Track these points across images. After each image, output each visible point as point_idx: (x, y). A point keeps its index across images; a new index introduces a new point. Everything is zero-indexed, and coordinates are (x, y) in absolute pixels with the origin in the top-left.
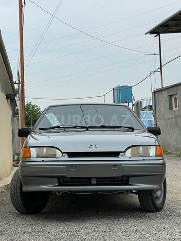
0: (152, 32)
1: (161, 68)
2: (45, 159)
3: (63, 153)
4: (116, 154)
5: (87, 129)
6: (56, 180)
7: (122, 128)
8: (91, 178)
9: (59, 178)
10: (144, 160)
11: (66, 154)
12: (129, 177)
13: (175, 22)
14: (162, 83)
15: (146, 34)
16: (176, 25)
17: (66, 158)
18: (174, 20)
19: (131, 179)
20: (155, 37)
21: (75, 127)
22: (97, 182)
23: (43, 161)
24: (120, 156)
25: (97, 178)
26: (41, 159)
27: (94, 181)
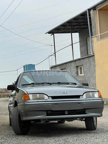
0: (49, 33)
1: (55, 53)
2: (39, 101)
3: (49, 97)
4: (78, 97)
5: (51, 84)
6: (45, 112)
7: (70, 83)
8: (65, 111)
9: (47, 111)
10: (93, 99)
11: (51, 97)
12: (85, 109)
13: (63, 27)
14: (56, 62)
15: (46, 33)
16: (64, 29)
17: (51, 99)
18: (63, 26)
19: (86, 111)
20: (51, 35)
21: (43, 83)
22: (68, 113)
23: (38, 102)
24: (80, 98)
25: (68, 111)
26: (37, 101)
27: (66, 113)
